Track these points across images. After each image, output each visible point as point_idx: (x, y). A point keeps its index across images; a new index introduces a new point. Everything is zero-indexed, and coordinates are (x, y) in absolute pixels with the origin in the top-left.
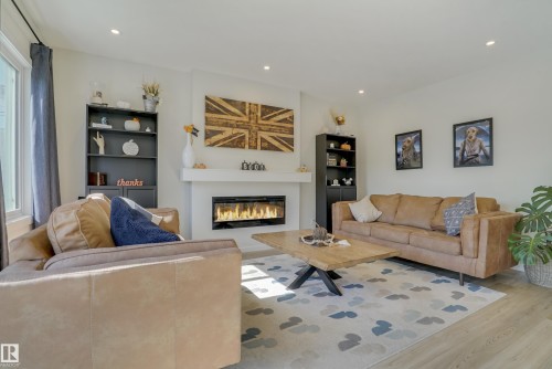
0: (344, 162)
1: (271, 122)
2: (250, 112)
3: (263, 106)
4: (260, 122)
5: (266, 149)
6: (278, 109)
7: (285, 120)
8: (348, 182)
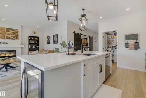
0: (36, 42)
1: (10, 32)
2: (2, 30)
3: (7, 28)
4: (6, 32)
5: (8, 39)
6: (13, 29)
7: (15, 32)
8: (37, 47)
